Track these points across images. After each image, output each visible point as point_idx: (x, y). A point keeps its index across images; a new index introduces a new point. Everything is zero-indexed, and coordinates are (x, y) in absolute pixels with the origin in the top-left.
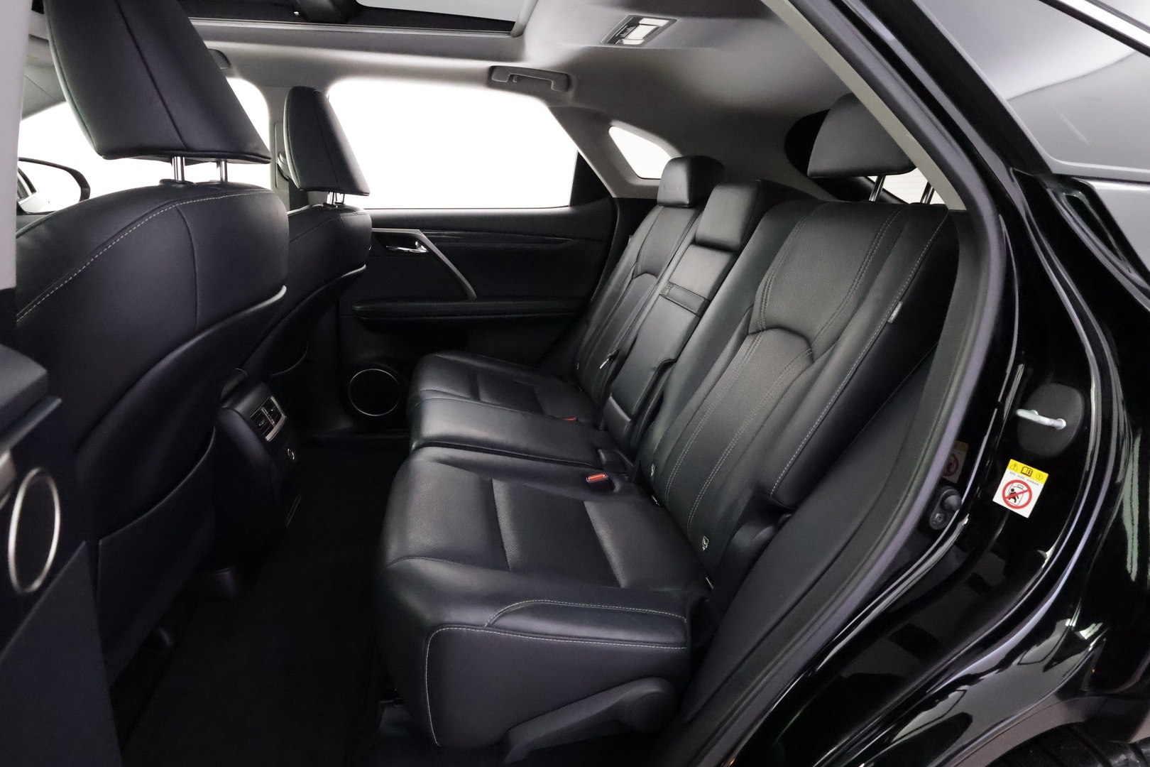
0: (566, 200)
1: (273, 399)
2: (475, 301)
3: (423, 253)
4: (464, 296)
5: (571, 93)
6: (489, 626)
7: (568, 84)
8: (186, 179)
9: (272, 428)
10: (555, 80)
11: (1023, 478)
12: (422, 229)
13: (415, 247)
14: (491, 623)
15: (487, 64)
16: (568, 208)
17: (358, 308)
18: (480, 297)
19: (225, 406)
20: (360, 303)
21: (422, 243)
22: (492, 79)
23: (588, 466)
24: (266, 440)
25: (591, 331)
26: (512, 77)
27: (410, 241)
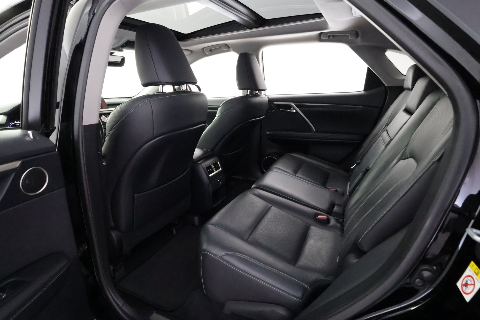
0: (362, 88)
1: (218, 162)
2: (315, 132)
3: (294, 112)
4: (310, 130)
5: (359, 39)
6: (220, 257)
7: (357, 35)
8: (164, 91)
9: (214, 172)
10: (350, 34)
11: (474, 275)
12: (294, 102)
13: (291, 110)
14: (220, 256)
15: (317, 32)
16: (363, 92)
17: (268, 133)
18: (317, 131)
19: (199, 162)
20: (268, 131)
21: (294, 109)
22: (320, 38)
23: (324, 212)
24: (209, 176)
25: (361, 151)
26: (329, 36)
27: (290, 107)
